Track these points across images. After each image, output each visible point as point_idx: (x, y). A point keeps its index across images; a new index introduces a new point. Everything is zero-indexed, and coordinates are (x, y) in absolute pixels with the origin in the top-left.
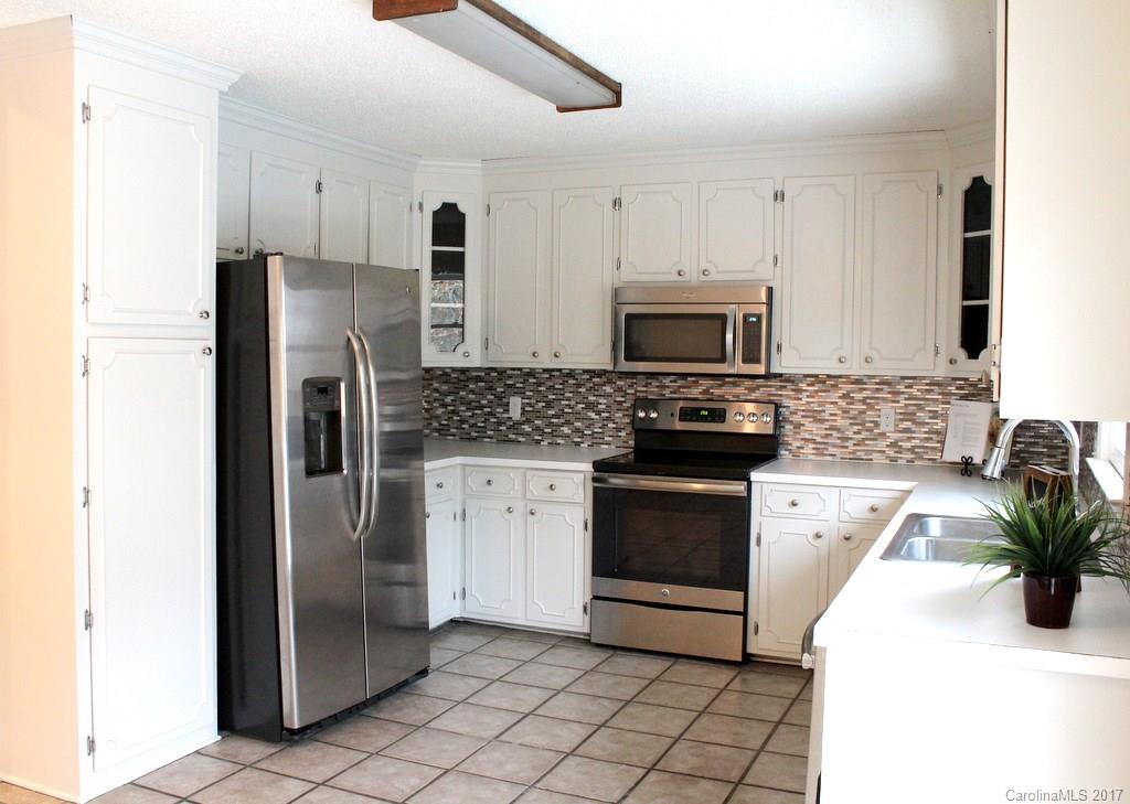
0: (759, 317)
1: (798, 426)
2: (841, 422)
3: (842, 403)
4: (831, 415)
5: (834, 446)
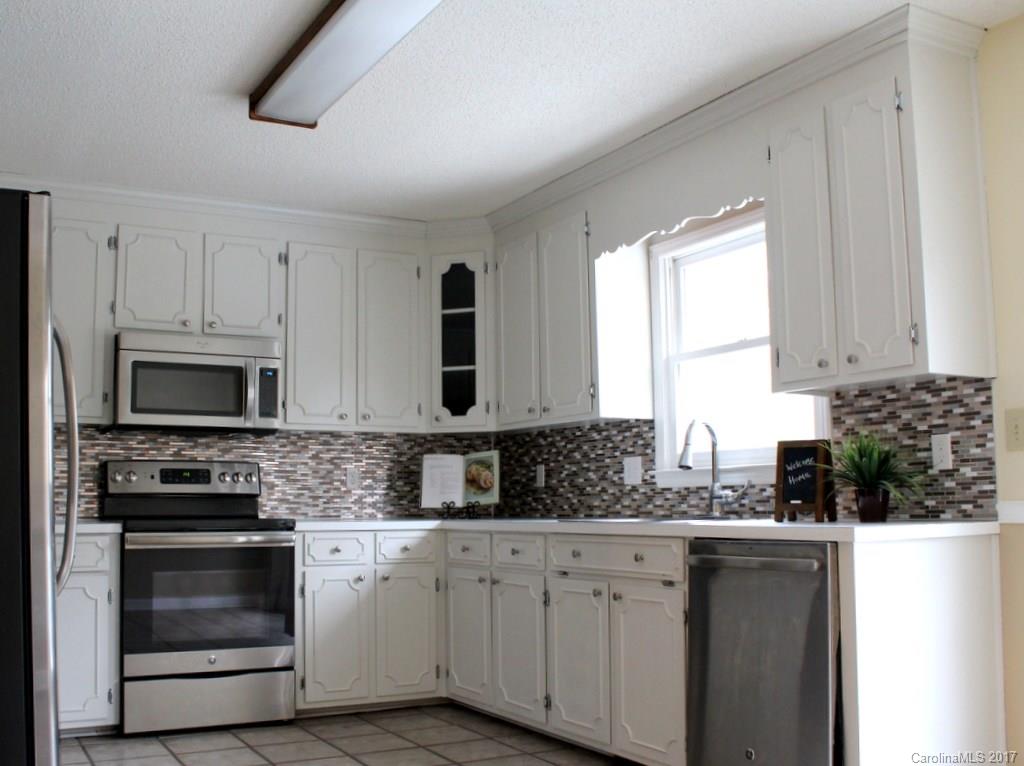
0: (275, 371)
1: (272, 486)
2: (311, 482)
3: (312, 463)
4: (303, 475)
5: (307, 505)
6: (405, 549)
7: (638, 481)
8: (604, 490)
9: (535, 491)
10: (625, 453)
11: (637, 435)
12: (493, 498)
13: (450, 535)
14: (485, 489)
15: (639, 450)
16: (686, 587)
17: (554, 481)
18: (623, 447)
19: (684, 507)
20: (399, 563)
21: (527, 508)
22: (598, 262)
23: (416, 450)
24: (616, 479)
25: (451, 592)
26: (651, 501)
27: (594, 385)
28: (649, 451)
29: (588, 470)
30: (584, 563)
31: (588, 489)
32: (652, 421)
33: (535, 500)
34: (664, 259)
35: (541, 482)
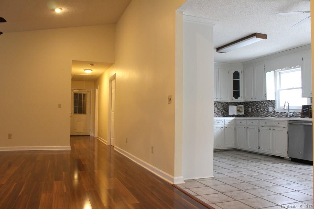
6: (229, 122)
7: (272, 111)
8: (264, 112)
9: (249, 112)
10: (269, 106)
11: (272, 103)
12: (243, 113)
13: (237, 120)
14: (241, 112)
15: (272, 106)
16: (288, 128)
17: (253, 111)
18: (268, 105)
19: (281, 115)
20: (228, 125)
21: (247, 115)
22: (267, 73)
23: (226, 104)
24: (267, 110)
25: (237, 130)
26: (274, 114)
27: (266, 94)
28: (274, 106)
29: (261, 109)
30: (267, 124)
31: (261, 112)
32: (275, 101)
33: (249, 114)
34: (278, 73)
35: (250, 110)
